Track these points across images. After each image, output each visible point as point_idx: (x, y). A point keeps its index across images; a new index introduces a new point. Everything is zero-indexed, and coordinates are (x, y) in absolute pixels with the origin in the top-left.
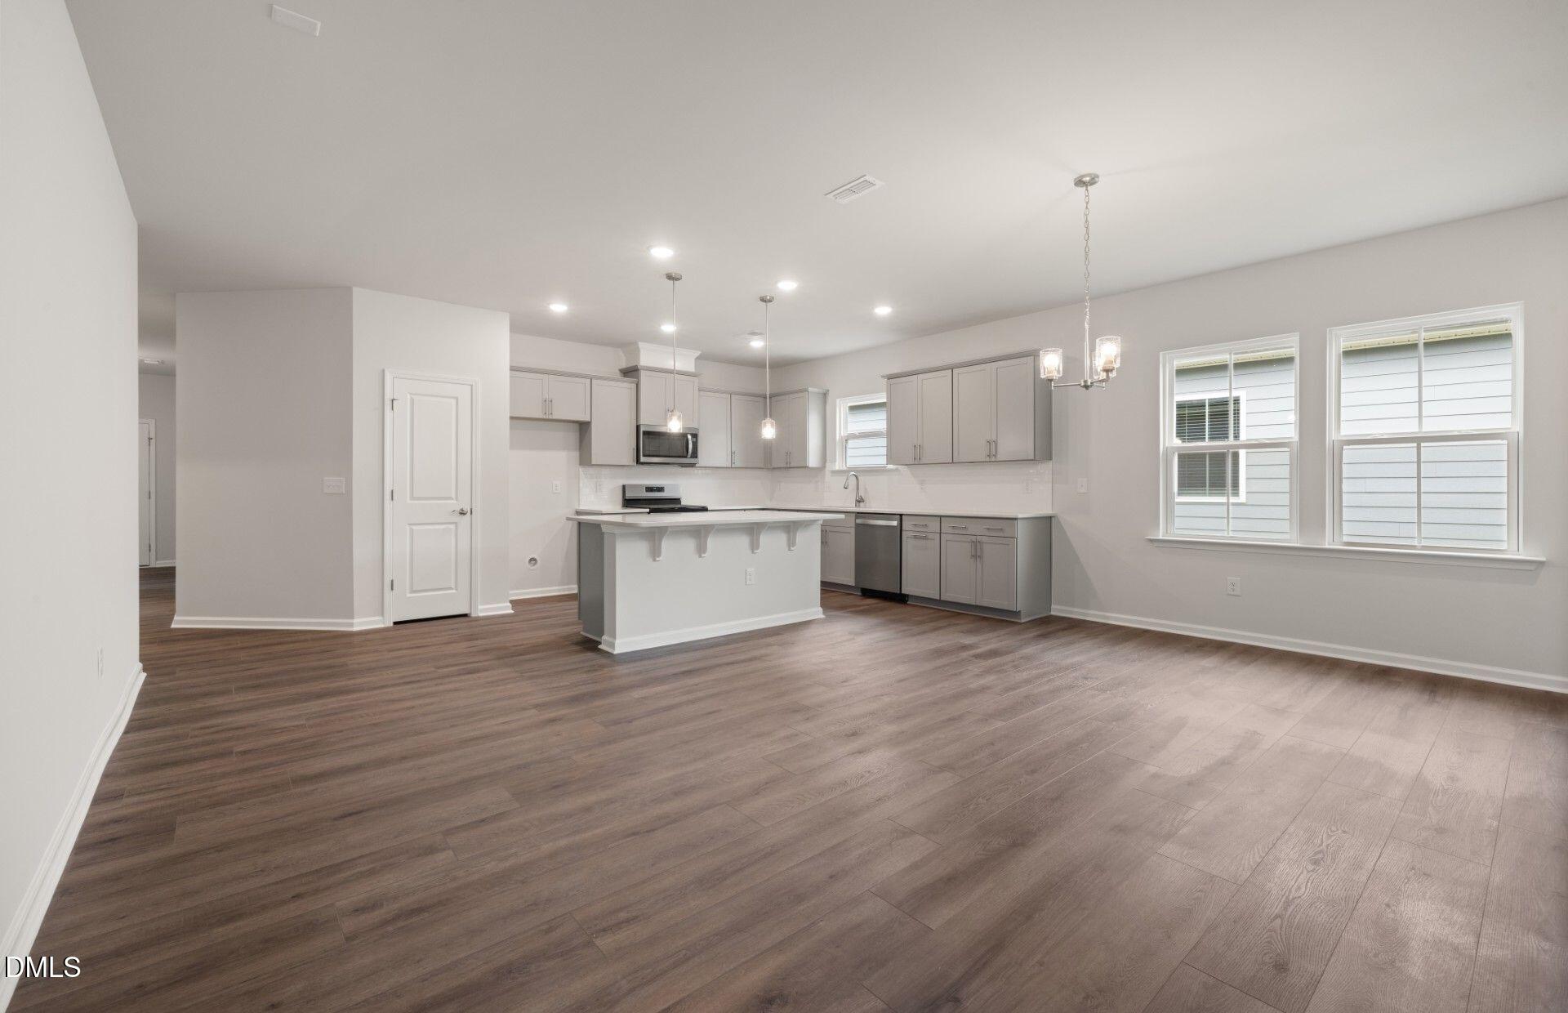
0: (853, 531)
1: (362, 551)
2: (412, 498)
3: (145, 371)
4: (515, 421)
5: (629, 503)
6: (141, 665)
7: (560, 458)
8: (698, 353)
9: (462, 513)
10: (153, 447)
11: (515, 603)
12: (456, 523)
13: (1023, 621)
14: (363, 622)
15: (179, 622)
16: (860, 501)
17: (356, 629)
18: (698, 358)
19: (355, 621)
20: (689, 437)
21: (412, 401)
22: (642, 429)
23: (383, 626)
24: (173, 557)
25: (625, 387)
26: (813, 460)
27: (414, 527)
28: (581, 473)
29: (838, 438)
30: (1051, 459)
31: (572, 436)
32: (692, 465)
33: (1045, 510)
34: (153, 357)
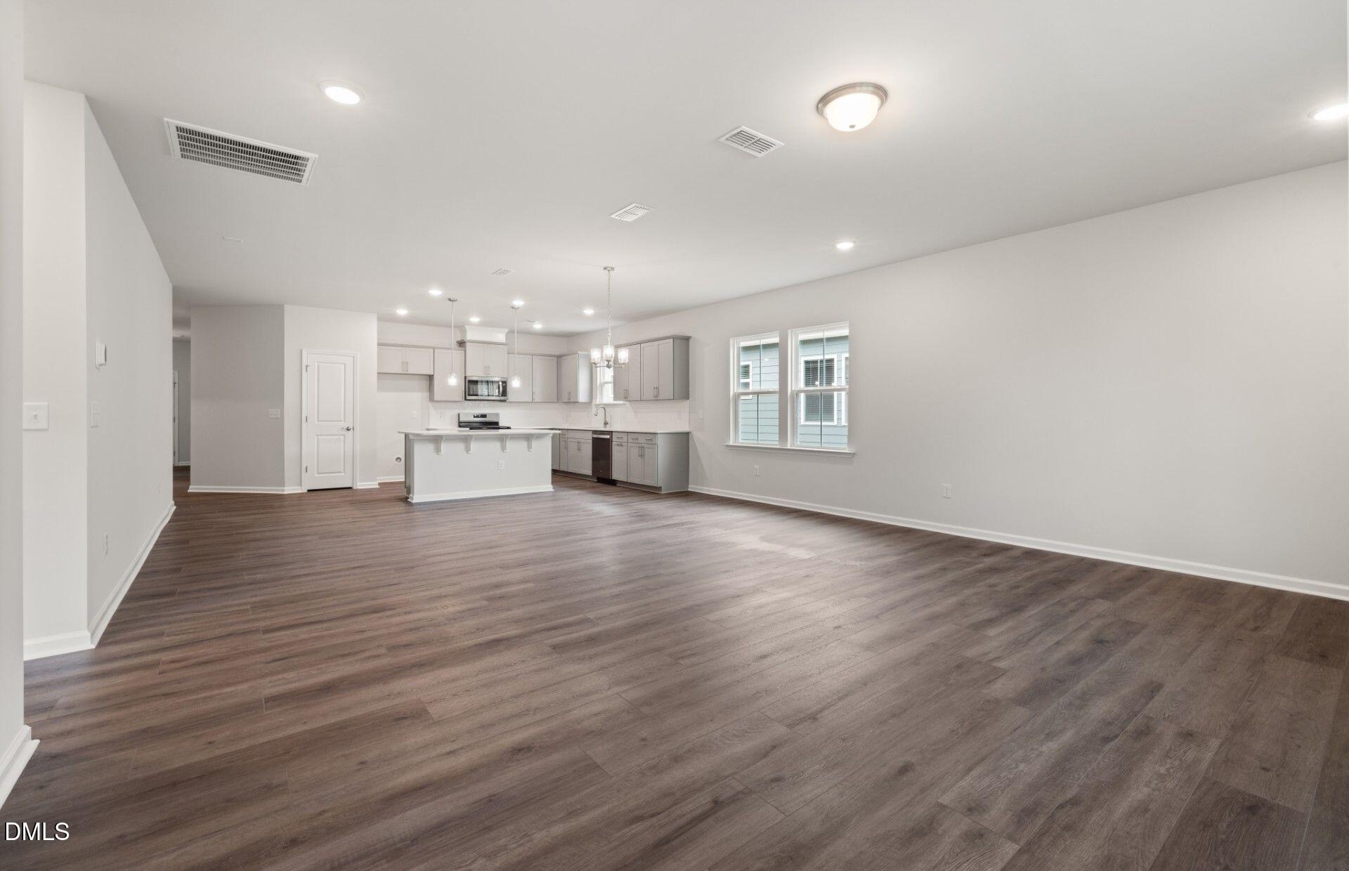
0: (591, 441)
1: (290, 449)
2: (318, 421)
3: (176, 342)
4: (381, 375)
5: (461, 424)
6: (173, 502)
7: (416, 397)
8: (507, 331)
9: (348, 429)
10: (177, 389)
11: (380, 484)
12: (344, 435)
13: (663, 492)
14: (289, 489)
15: (193, 489)
16: (606, 424)
17: (285, 493)
18: (508, 332)
19: (286, 488)
20: (500, 383)
21: (318, 366)
22: (468, 379)
23: (300, 492)
24: (189, 460)
25: (457, 354)
26: (582, 396)
27: (320, 437)
28: (431, 405)
29: (598, 383)
30: (688, 398)
31: (425, 383)
32: (504, 401)
33: (686, 429)
34: (180, 333)
